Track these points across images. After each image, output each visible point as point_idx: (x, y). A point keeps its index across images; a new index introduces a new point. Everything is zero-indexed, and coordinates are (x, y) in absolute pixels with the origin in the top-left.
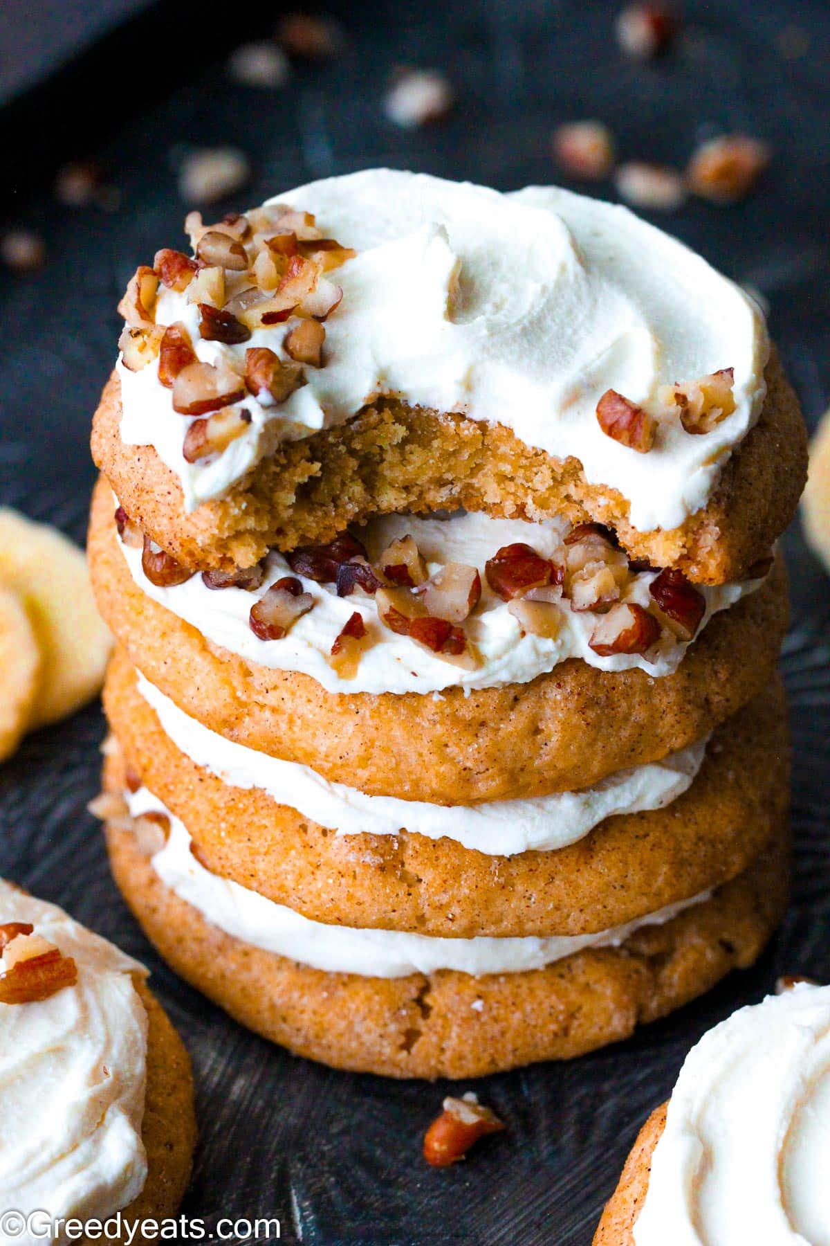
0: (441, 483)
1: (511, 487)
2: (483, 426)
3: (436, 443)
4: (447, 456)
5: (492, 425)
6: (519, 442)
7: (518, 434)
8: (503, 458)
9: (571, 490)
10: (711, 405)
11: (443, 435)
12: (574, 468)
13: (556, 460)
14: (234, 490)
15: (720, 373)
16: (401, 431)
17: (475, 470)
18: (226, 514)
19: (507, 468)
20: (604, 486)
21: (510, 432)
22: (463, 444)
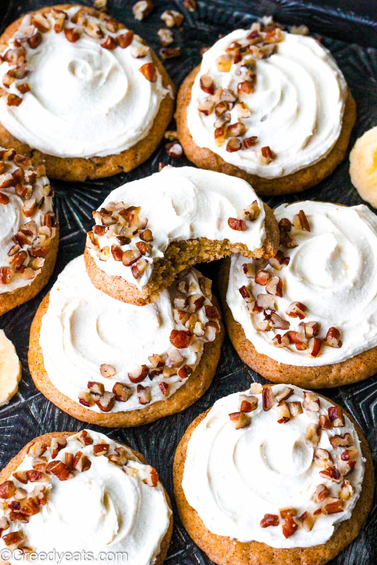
0: (191, 259)
1: (210, 253)
2: (198, 239)
3: (187, 249)
4: (191, 251)
5: (200, 238)
6: (209, 240)
7: (209, 238)
8: (206, 246)
9: (227, 248)
10: (255, 212)
11: (189, 246)
12: (226, 241)
13: (221, 241)
14: (149, 282)
15: (254, 202)
16: (179, 249)
17: (199, 252)
18: (149, 288)
19: (208, 248)
20: (237, 243)
21: (206, 239)
22: (195, 246)
